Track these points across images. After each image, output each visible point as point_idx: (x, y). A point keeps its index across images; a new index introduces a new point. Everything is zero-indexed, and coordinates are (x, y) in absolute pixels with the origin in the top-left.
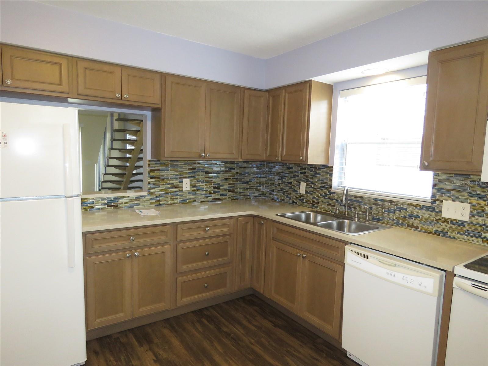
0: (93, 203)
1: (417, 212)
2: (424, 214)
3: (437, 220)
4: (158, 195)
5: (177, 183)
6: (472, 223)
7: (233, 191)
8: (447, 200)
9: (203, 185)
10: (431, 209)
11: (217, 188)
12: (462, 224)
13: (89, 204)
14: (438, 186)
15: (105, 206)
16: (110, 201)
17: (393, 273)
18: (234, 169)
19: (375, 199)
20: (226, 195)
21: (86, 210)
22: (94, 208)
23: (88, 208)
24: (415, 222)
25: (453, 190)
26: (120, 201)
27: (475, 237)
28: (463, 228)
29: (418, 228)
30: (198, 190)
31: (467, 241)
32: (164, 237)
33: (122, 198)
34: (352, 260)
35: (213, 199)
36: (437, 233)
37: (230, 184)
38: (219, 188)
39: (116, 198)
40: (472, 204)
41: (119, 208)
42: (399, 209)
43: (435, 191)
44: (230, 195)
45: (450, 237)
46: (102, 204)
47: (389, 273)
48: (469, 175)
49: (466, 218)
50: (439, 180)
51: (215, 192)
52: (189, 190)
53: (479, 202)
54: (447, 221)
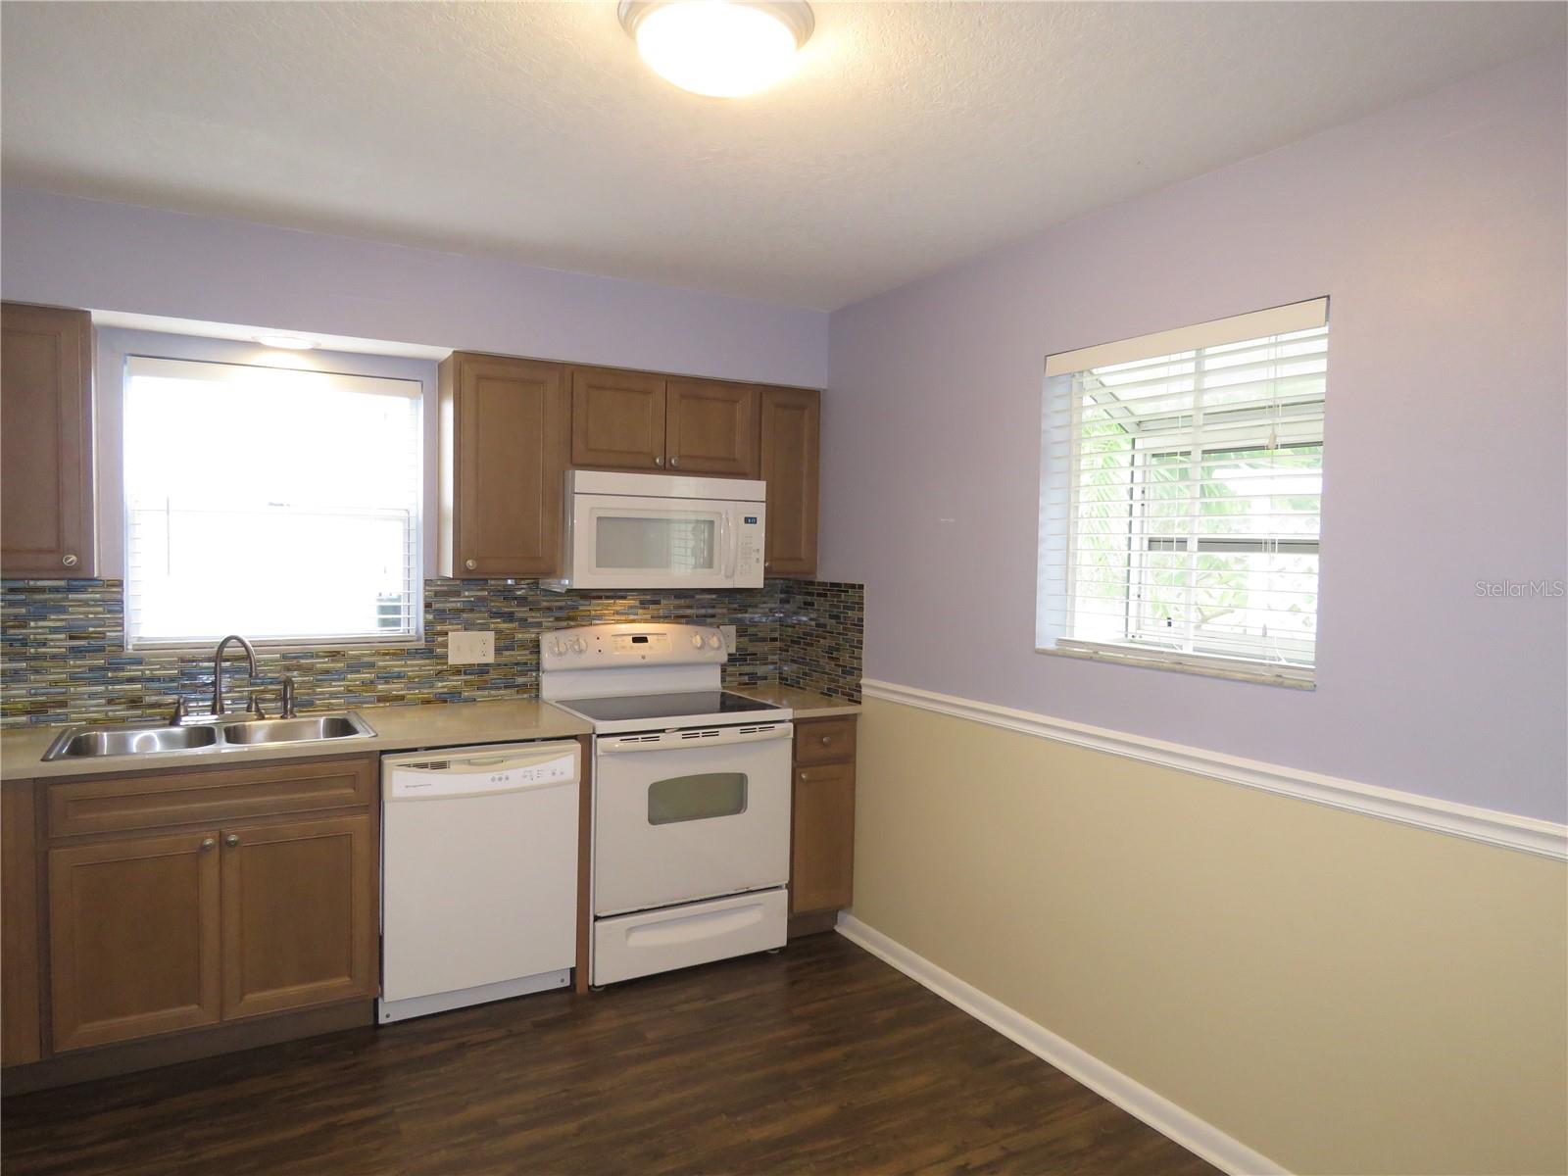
1: (395, 665)
2: (414, 667)
3: (440, 672)
6: (499, 665)
8: (455, 630)
10: (428, 653)
12: (483, 669)
14: (435, 606)
17: (505, 774)
19: (284, 657)
24: (396, 688)
25: (463, 611)
27: (506, 687)
28: (486, 677)
29: (402, 698)
31: (495, 700)
34: (407, 787)
36: (442, 699)
40: (498, 632)
42: (356, 666)
43: (430, 617)
45: (466, 700)
47: (497, 777)
48: (486, 580)
49: (490, 659)
50: (437, 594)
53: (506, 625)
54: (458, 671)
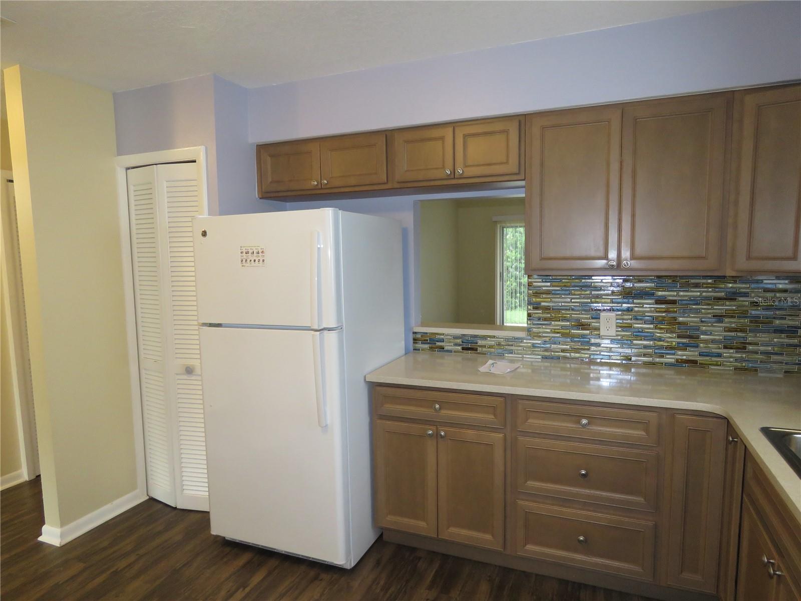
0: (442, 340)
4: (547, 339)
5: (587, 318)
7: (742, 347)
9: (649, 328)
11: (690, 337)
13: (438, 341)
15: (459, 348)
16: (466, 341)
18: (746, 295)
20: (719, 355)
21: (433, 351)
22: (444, 348)
23: (436, 348)
26: (480, 342)
30: (637, 337)
32: (490, 417)
33: (484, 337)
35: (677, 360)
37: (730, 330)
38: (698, 337)
39: (476, 336)
41: (479, 353)
44: (731, 357)
46: (456, 345)
51: (684, 347)
52: (615, 335)
